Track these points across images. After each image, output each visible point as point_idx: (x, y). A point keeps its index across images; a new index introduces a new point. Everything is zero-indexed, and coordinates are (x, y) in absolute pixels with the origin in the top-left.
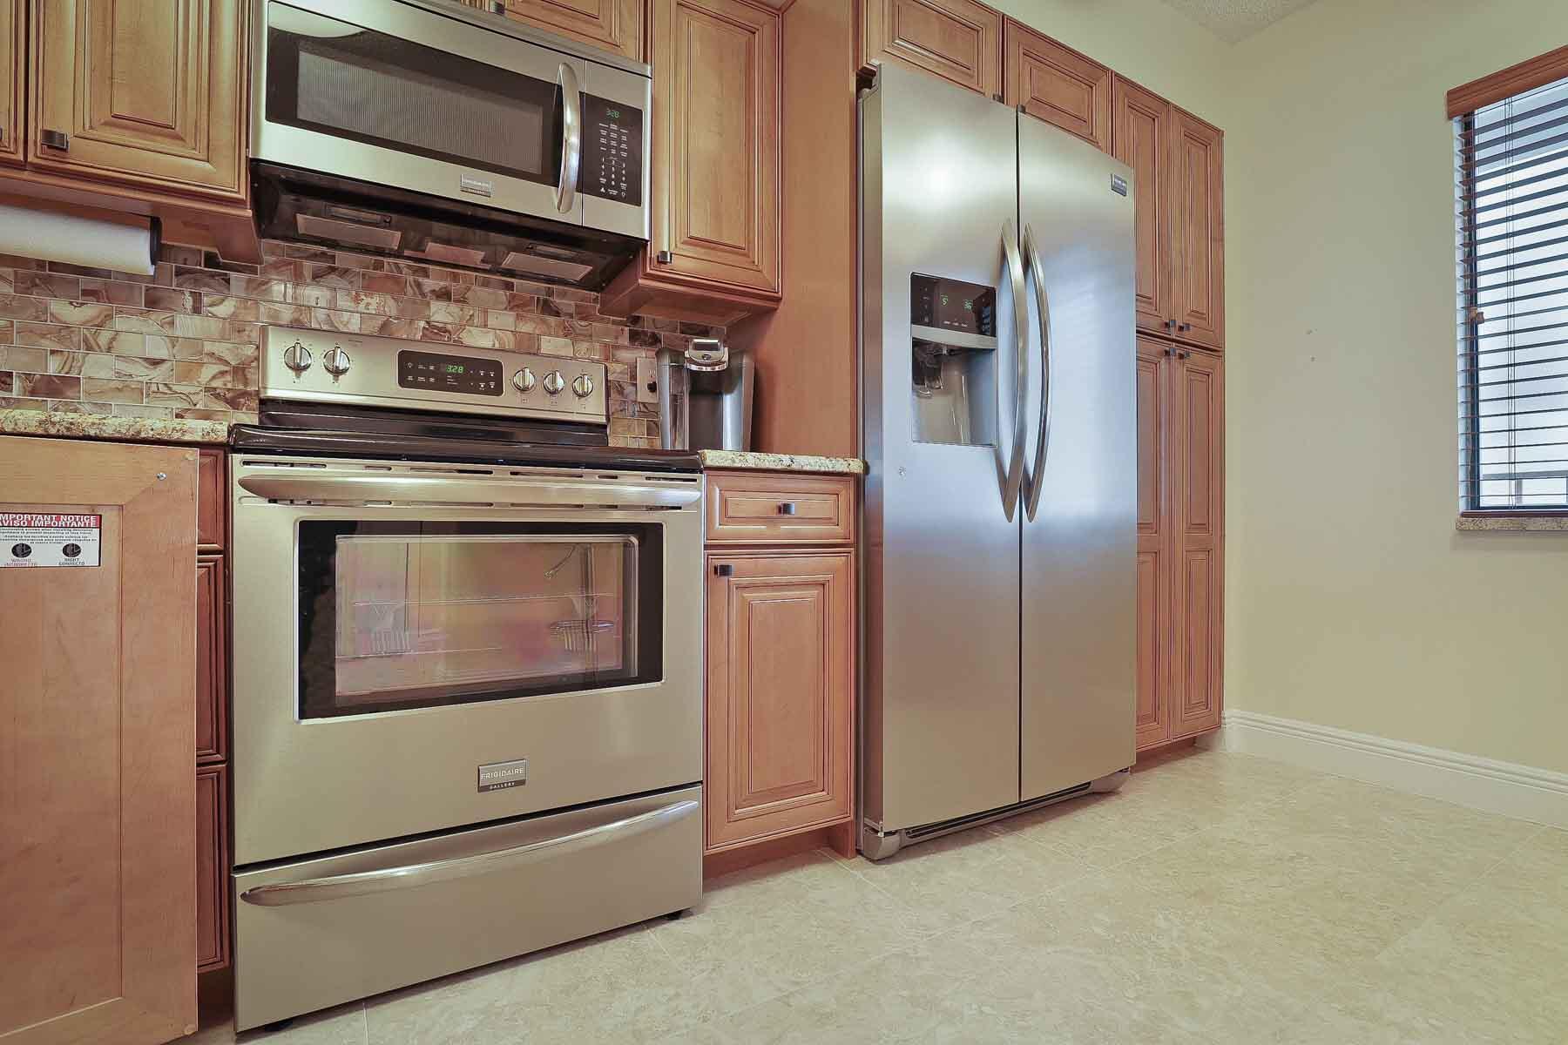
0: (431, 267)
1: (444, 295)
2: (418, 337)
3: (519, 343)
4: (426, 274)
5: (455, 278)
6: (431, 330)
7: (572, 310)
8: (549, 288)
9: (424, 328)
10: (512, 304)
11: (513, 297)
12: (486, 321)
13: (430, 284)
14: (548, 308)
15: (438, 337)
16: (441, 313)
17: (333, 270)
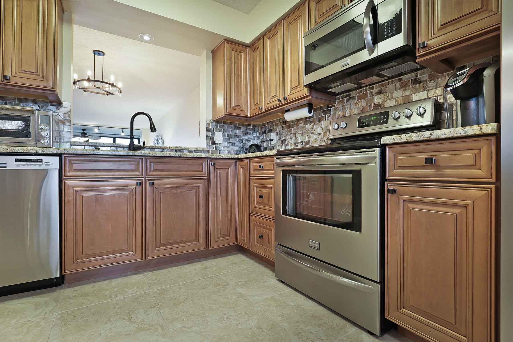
0: (374, 85)
1: (379, 93)
2: (372, 110)
3: (404, 101)
4: (373, 88)
5: (382, 85)
6: (375, 106)
7: (426, 78)
8: (417, 73)
9: (373, 106)
10: (402, 86)
11: (402, 83)
12: (392, 96)
13: (375, 91)
14: (416, 81)
15: (378, 108)
16: (378, 99)
17: (350, 98)
